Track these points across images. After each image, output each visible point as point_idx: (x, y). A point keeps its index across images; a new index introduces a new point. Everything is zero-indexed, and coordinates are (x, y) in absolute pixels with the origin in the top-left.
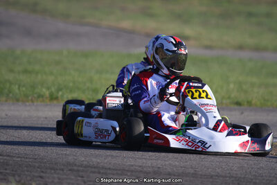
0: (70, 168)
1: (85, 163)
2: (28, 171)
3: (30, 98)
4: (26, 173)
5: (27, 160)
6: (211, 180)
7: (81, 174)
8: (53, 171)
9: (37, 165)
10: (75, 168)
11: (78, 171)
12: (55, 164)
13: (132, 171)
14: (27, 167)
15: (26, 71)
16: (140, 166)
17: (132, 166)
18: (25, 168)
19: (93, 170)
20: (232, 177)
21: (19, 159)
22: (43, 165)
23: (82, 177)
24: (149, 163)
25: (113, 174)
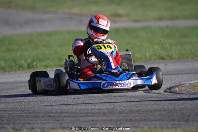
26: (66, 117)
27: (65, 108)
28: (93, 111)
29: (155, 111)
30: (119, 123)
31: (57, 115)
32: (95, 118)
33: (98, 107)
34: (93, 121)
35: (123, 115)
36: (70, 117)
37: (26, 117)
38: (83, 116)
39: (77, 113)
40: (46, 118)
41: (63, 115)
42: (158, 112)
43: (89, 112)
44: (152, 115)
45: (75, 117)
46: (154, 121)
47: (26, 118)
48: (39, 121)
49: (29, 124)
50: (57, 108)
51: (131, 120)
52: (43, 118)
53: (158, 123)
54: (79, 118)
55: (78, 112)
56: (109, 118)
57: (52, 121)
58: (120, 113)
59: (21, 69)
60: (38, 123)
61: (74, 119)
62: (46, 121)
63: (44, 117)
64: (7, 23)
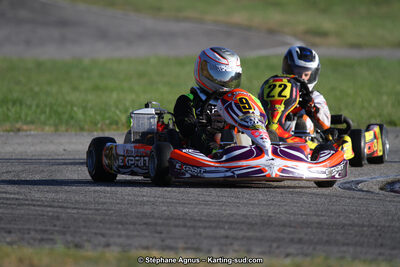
0: (145, 221)
1: (167, 213)
2: (85, 227)
3: (99, 125)
4: (83, 230)
5: (86, 212)
6: (342, 231)
7: (159, 229)
8: (120, 226)
9: (99, 218)
10: (152, 221)
11: (156, 224)
12: (125, 216)
13: (231, 223)
14: (84, 221)
15: (96, 88)
16: (244, 216)
17: (232, 215)
18: (83, 224)
19: (177, 222)
20: (373, 226)
21: (75, 211)
22: (107, 218)
23: (161, 233)
24: (257, 211)
25: (205, 228)
26: (176, 226)
27: (180, 209)
28: (232, 219)
29: (351, 225)
30: (275, 245)
31: (160, 221)
32: (232, 233)
33: (243, 210)
34: (227, 237)
35: (287, 230)
36: (185, 226)
37: (100, 222)
38: (210, 227)
39: (200, 220)
40: (137, 226)
41: (172, 222)
42: (357, 229)
43: (224, 219)
44: (343, 234)
45: (194, 227)
46: (344, 244)
47: (101, 225)
48: (123, 232)
49: (103, 235)
50: (164, 208)
51: (300, 241)
52: (132, 227)
53: (351, 249)
54: (201, 230)
55: (203, 218)
56: (258, 234)
57: (147, 233)
58: (284, 225)
59: (114, 127)
60: (120, 236)
61: (191, 231)
62: (136, 233)
63: (134, 224)
64: (103, 35)
